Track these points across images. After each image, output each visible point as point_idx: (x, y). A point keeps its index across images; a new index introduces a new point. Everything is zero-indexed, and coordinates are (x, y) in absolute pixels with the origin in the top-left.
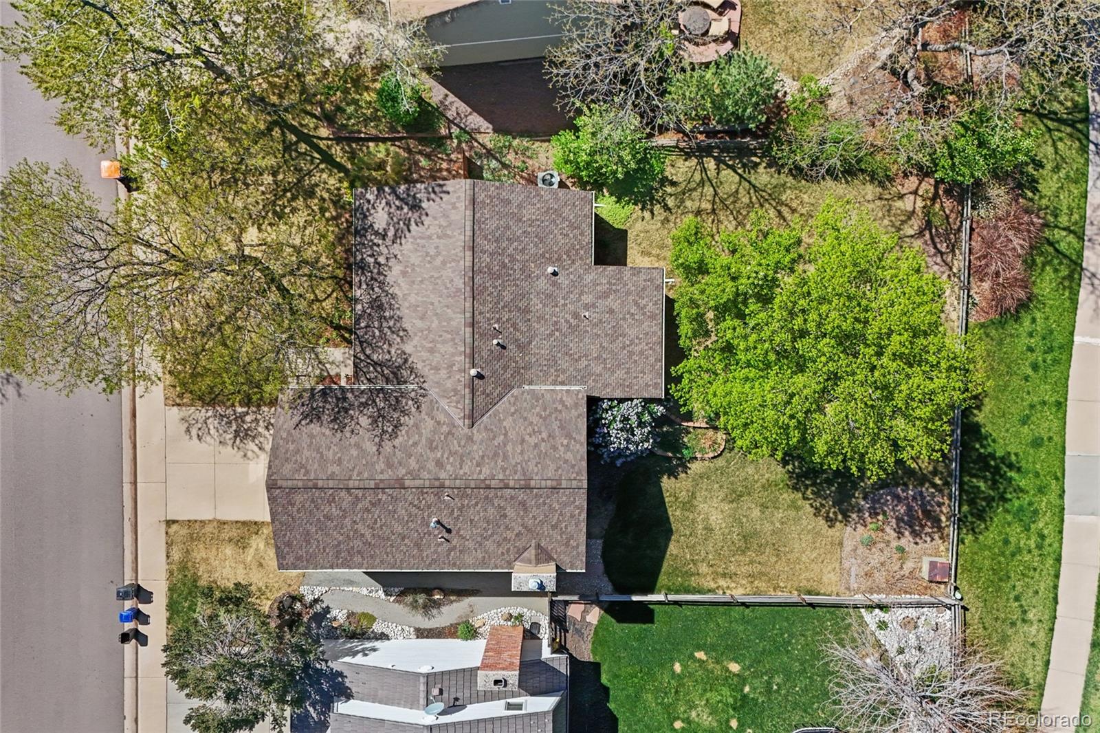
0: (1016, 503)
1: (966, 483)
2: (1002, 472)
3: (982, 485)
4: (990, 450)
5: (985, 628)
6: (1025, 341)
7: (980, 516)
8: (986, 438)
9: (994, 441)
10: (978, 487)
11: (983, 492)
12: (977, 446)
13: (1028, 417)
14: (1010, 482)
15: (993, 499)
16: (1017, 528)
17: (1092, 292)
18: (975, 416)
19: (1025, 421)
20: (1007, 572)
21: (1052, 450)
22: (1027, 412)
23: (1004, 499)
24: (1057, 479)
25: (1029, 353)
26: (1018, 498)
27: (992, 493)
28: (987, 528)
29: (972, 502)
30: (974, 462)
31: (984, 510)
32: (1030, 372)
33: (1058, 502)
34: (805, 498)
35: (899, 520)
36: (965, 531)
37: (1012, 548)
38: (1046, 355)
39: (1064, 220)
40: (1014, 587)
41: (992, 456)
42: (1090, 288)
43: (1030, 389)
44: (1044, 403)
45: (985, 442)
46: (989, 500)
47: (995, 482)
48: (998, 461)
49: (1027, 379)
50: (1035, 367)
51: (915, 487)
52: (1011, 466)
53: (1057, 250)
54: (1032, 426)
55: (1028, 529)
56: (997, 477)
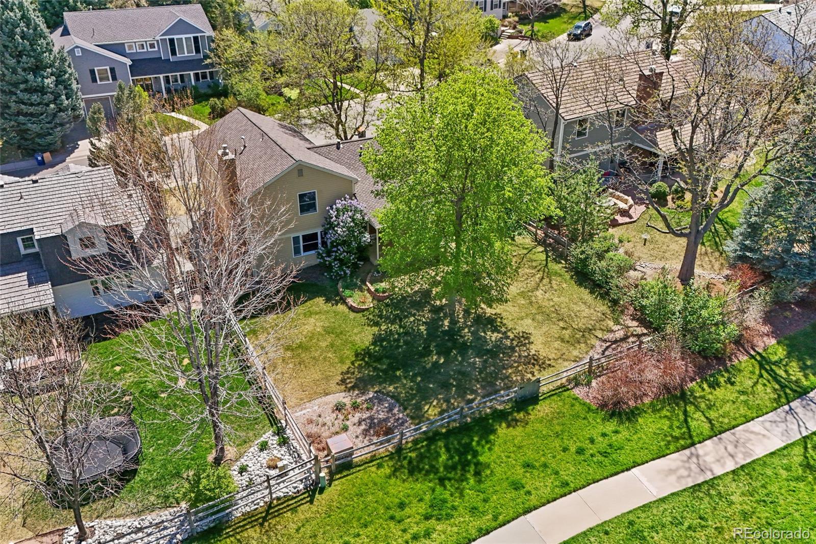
0: (447, 495)
1: (436, 445)
2: (467, 468)
3: (444, 457)
4: (479, 449)
5: (298, 530)
6: (595, 433)
7: (413, 470)
8: (487, 442)
9: (490, 449)
10: (439, 455)
11: (438, 462)
12: (476, 439)
13: (533, 467)
14: (462, 481)
15: (436, 472)
16: (423, 508)
17: (683, 461)
18: (500, 426)
19: (528, 466)
20: (371, 522)
21: (519, 500)
22: (537, 464)
23: (442, 481)
24: (495, 518)
25: (588, 442)
26: (452, 495)
27: (441, 469)
28: (404, 481)
29: (421, 457)
30: (459, 443)
31: (420, 471)
32: (573, 449)
33: (474, 532)
34: (353, 363)
35: (371, 418)
36: (391, 463)
37: (398, 514)
38: (598, 454)
39: (712, 414)
40: (359, 535)
41: (475, 454)
42: (685, 458)
43: (558, 457)
44: (557, 473)
45: (483, 442)
46: (434, 469)
47: (454, 468)
48: (475, 460)
49: (565, 450)
50: (580, 451)
51: (407, 415)
52: (477, 474)
53: (686, 421)
54: (528, 475)
55: (427, 518)
56: (459, 467)
